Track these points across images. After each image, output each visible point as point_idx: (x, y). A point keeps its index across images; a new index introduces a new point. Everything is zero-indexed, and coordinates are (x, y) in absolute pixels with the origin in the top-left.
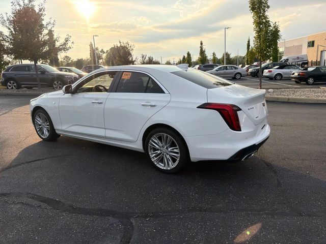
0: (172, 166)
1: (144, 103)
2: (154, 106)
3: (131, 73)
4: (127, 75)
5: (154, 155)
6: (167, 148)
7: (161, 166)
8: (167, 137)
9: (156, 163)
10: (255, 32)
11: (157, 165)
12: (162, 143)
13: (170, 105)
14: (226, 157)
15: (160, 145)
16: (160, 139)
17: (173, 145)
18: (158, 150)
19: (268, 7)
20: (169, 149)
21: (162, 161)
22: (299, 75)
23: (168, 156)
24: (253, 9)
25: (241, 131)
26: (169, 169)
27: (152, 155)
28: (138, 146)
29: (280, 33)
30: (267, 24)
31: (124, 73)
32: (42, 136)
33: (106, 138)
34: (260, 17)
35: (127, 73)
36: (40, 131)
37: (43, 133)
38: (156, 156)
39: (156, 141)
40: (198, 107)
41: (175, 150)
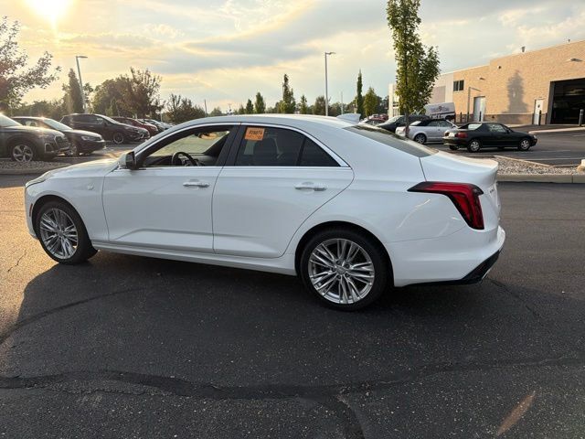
0: (356, 297)
1: (299, 185)
2: (323, 190)
3: (263, 130)
4: (255, 133)
5: (320, 279)
6: (347, 266)
7: (334, 298)
8: (348, 246)
9: (323, 294)
10: (397, 62)
11: (326, 297)
12: (336, 256)
13: (353, 186)
14: (459, 275)
15: (333, 260)
16: (333, 248)
17: (359, 258)
18: (327, 269)
19: (419, 21)
20: (352, 267)
21: (335, 288)
22: (456, 136)
23: (348, 280)
24: (394, 22)
25: (483, 228)
26: (351, 302)
27: (315, 279)
28: (286, 264)
29: (439, 66)
30: (417, 49)
31: (249, 129)
32: (56, 255)
33: (214, 252)
34: (405, 36)
35: (255, 129)
36: (52, 247)
37: (60, 249)
38: (323, 282)
39: (324, 253)
40: (409, 190)
41: (364, 268)
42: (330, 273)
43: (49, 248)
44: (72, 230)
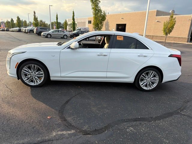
0: (152, 87)
1: (139, 55)
2: (146, 56)
3: (123, 37)
4: (120, 38)
9: (143, 87)
13: (154, 55)
27: (141, 83)
31: (118, 36)
35: (119, 36)
40: (169, 56)
41: (156, 79)
42: (145, 81)
43: (26, 82)
44: (41, 73)
